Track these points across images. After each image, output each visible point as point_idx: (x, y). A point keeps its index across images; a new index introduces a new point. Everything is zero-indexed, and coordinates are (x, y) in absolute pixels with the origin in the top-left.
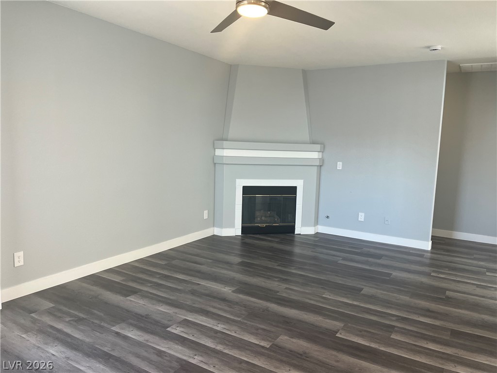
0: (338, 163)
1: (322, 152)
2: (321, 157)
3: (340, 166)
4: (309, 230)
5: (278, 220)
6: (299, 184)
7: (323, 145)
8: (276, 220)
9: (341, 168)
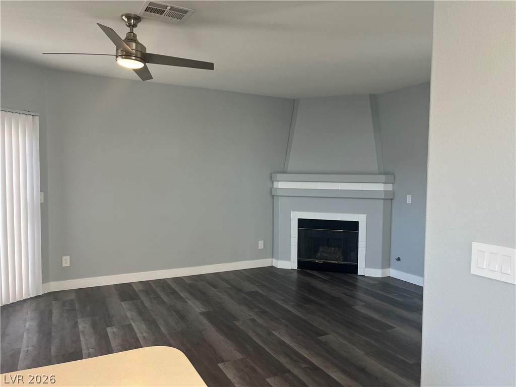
0: (408, 196)
1: (393, 183)
2: (392, 189)
3: (409, 199)
4: (376, 273)
5: (339, 257)
6: (361, 219)
7: (393, 176)
8: (337, 257)
9: (410, 203)
